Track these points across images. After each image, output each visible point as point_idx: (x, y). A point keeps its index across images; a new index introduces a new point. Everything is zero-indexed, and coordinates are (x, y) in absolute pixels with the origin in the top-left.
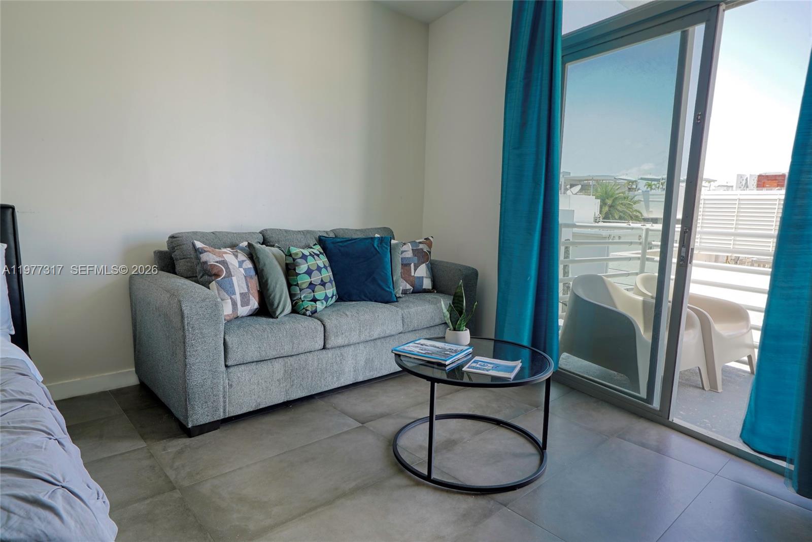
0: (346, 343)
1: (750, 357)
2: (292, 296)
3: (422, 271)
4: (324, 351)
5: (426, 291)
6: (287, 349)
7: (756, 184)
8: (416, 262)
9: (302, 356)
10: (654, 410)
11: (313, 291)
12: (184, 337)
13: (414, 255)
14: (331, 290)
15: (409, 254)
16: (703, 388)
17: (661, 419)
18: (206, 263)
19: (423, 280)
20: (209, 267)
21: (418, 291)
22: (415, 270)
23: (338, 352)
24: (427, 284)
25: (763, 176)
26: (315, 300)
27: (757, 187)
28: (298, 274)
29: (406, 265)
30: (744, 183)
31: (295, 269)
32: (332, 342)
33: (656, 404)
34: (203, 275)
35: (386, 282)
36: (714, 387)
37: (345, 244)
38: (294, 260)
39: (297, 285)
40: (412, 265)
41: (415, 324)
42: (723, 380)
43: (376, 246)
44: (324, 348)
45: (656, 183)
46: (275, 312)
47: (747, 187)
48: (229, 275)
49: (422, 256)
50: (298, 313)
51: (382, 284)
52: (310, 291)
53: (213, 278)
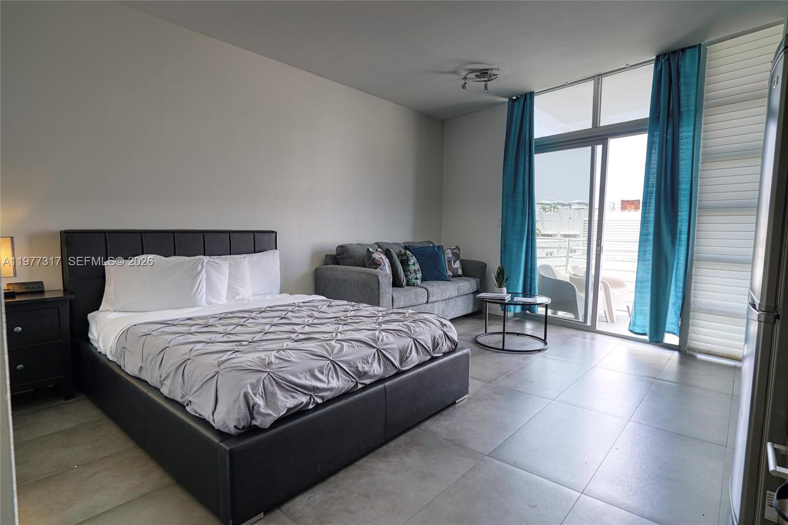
0: (436, 300)
1: (628, 307)
2: (406, 276)
3: (457, 265)
4: (427, 305)
5: (459, 276)
6: (414, 302)
7: (620, 207)
8: (454, 259)
9: (418, 306)
10: (588, 326)
11: (416, 274)
12: (379, 293)
13: (453, 256)
14: (419, 275)
15: (450, 255)
16: (607, 322)
17: (592, 329)
18: (374, 258)
19: (458, 270)
20: (376, 261)
21: (456, 276)
22: (454, 264)
23: (431, 305)
24: (460, 272)
25: (624, 201)
26: (417, 279)
27: (622, 209)
28: (409, 265)
29: (449, 262)
30: (612, 205)
31: (408, 263)
32: (431, 299)
33: (589, 323)
34: (372, 265)
35: (443, 270)
36: (612, 321)
37: (421, 249)
38: (408, 257)
39: (409, 271)
40: (452, 261)
41: (462, 292)
42: (617, 319)
43: (436, 250)
44: (427, 302)
45: (549, 207)
46: (402, 285)
47: (615, 209)
48: (384, 265)
49: (457, 256)
50: (410, 285)
51: (442, 271)
52: (414, 274)
53: (378, 266)
